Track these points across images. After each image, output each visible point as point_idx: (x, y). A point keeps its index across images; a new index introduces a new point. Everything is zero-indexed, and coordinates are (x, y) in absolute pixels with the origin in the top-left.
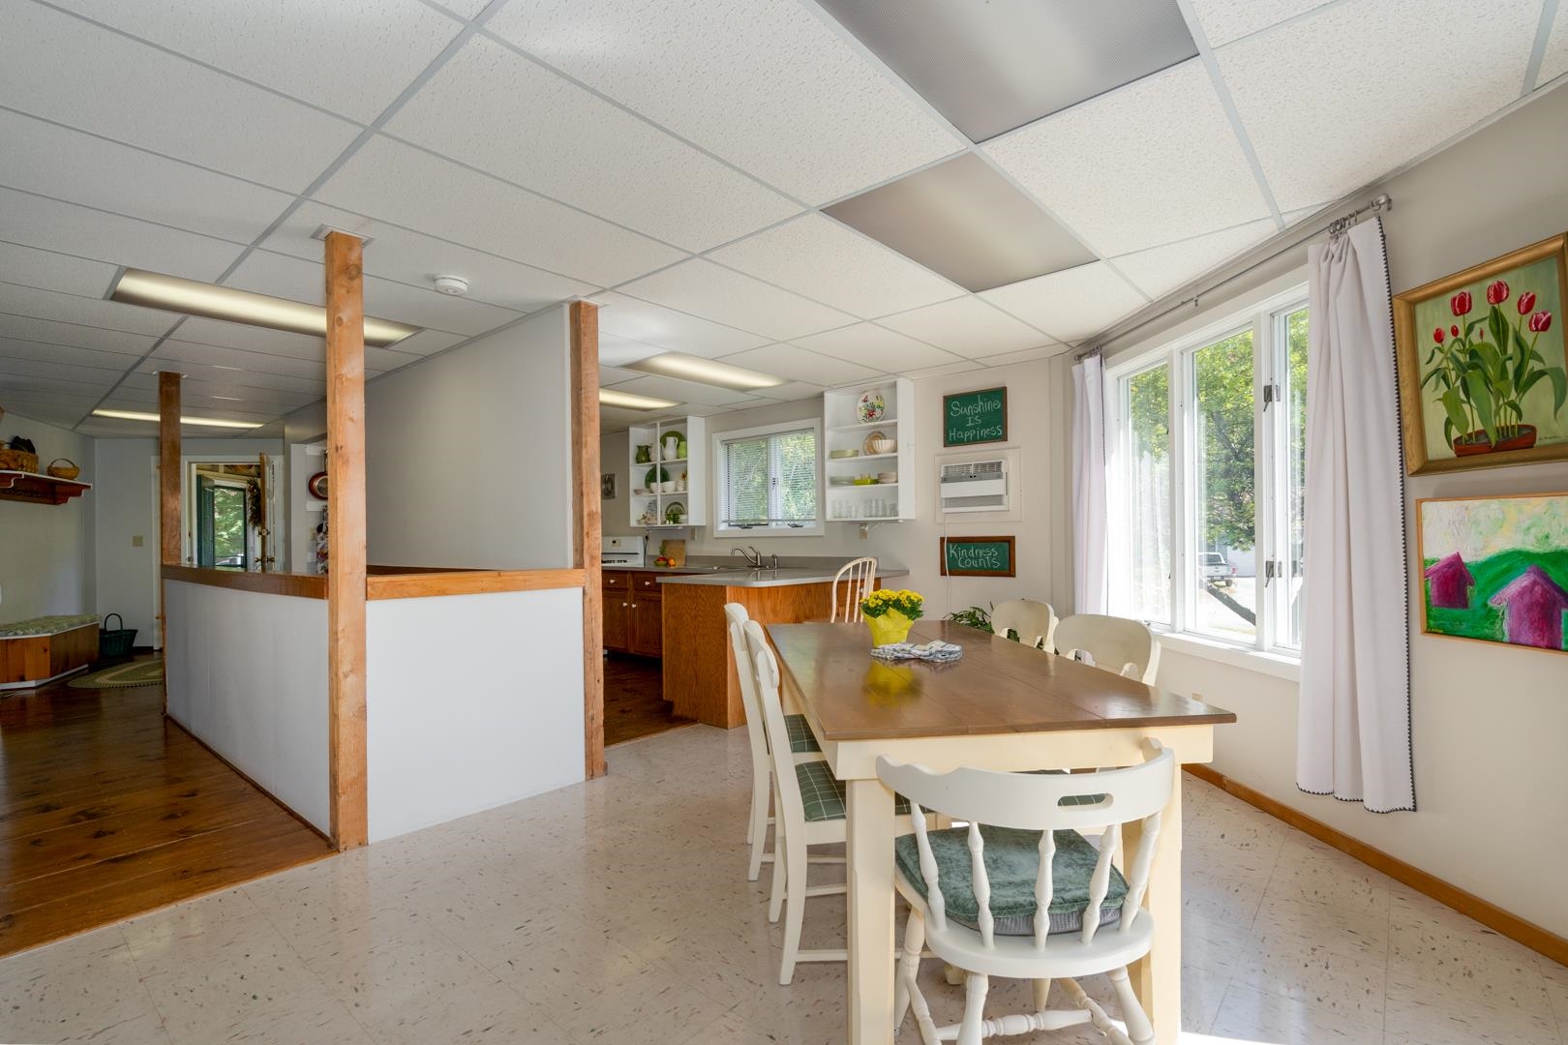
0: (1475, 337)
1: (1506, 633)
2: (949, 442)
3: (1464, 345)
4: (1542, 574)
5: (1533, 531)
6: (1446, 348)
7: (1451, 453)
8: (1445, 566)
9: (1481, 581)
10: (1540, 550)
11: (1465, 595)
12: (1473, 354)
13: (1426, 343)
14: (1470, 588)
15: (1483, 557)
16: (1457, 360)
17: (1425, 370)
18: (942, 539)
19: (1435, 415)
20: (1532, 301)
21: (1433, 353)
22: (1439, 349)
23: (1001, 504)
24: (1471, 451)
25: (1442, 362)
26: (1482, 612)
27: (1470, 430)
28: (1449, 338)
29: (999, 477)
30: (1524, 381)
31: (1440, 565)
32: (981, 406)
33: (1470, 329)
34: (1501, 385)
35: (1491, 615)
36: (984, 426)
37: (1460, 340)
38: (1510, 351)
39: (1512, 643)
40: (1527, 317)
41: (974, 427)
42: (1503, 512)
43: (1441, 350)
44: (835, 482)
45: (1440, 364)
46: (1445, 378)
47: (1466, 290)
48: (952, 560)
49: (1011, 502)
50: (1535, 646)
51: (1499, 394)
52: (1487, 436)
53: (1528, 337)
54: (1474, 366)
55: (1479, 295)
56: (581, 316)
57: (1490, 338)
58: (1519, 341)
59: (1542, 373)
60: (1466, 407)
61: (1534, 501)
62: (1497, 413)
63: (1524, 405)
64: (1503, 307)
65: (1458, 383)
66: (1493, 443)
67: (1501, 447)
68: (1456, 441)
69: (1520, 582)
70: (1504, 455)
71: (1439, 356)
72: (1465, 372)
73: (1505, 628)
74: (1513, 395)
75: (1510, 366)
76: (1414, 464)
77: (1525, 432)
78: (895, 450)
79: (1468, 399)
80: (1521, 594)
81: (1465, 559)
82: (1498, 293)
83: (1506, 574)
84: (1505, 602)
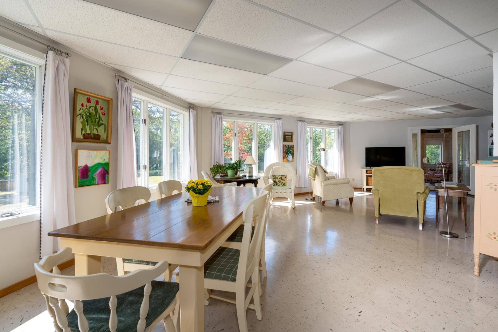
0: (91, 110)
1: (96, 182)
3: (88, 111)
4: (103, 168)
5: (102, 158)
6: (84, 109)
7: (82, 137)
8: (83, 168)
9: (92, 171)
10: (103, 163)
11: (88, 174)
12: (90, 114)
13: (79, 106)
14: (89, 173)
15: (92, 165)
16: (86, 114)
17: (78, 113)
19: (79, 126)
20: (103, 108)
21: (80, 109)
22: (82, 109)
24: (87, 138)
25: (82, 112)
26: (92, 178)
27: (87, 133)
28: (85, 107)
30: (100, 125)
31: (82, 167)
33: (90, 107)
34: (95, 124)
35: (93, 179)
37: (87, 109)
38: (97, 117)
39: (97, 184)
40: (101, 111)
42: (97, 154)
43: (83, 109)
45: (82, 113)
46: (83, 117)
47: (91, 97)
50: (102, 184)
51: (94, 126)
52: (91, 135)
53: (101, 115)
54: (90, 117)
55: (93, 100)
57: (94, 112)
58: (99, 115)
59: (102, 124)
60: (87, 126)
61: (103, 152)
62: (93, 130)
63: (99, 129)
64: (97, 106)
65: (86, 120)
66: (92, 137)
67: (93, 138)
68: (83, 134)
69: (100, 170)
70: (94, 140)
71: (82, 111)
72: (87, 117)
73: (96, 181)
74: (97, 127)
75: (97, 120)
76: (75, 138)
77: (99, 136)
79: (87, 124)
80: (99, 173)
81: (88, 166)
82: (97, 103)
83: (97, 169)
84: (96, 175)
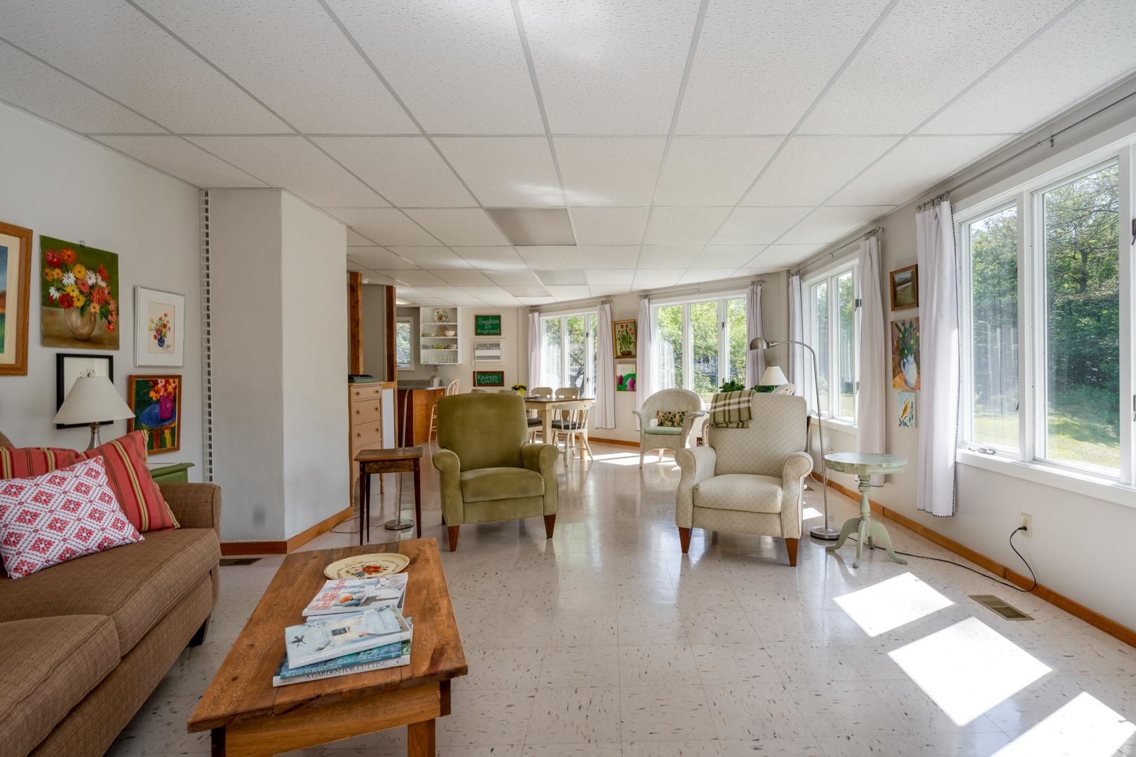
0: (624, 333)
1: (628, 389)
2: (477, 334)
4: (632, 378)
5: (632, 370)
6: (620, 334)
7: (620, 355)
9: (625, 380)
10: (632, 374)
11: (622, 383)
12: (624, 336)
13: (617, 333)
14: (623, 381)
15: (625, 375)
16: (622, 337)
17: (617, 338)
18: (474, 373)
19: (619, 347)
23: (499, 359)
24: (623, 355)
27: (623, 351)
28: (620, 332)
29: (499, 349)
30: (630, 344)
31: (619, 377)
32: (491, 321)
33: (623, 331)
34: (627, 343)
35: (626, 386)
36: (492, 329)
37: (622, 333)
38: (628, 337)
40: (630, 332)
41: (488, 329)
42: (628, 367)
44: (425, 347)
46: (620, 340)
48: (479, 380)
49: (503, 359)
50: (631, 390)
51: (627, 345)
52: (625, 353)
53: (631, 335)
55: (624, 325)
56: (390, 291)
57: (626, 334)
58: (629, 335)
59: (632, 342)
60: (623, 346)
64: (627, 329)
65: (622, 341)
67: (626, 355)
68: (620, 353)
69: (630, 380)
71: (619, 336)
72: (623, 339)
74: (629, 346)
75: (628, 340)
76: (615, 356)
77: (630, 352)
78: (456, 335)
79: (623, 344)
81: (623, 376)
82: (627, 326)
83: (628, 378)
84: (628, 382)
